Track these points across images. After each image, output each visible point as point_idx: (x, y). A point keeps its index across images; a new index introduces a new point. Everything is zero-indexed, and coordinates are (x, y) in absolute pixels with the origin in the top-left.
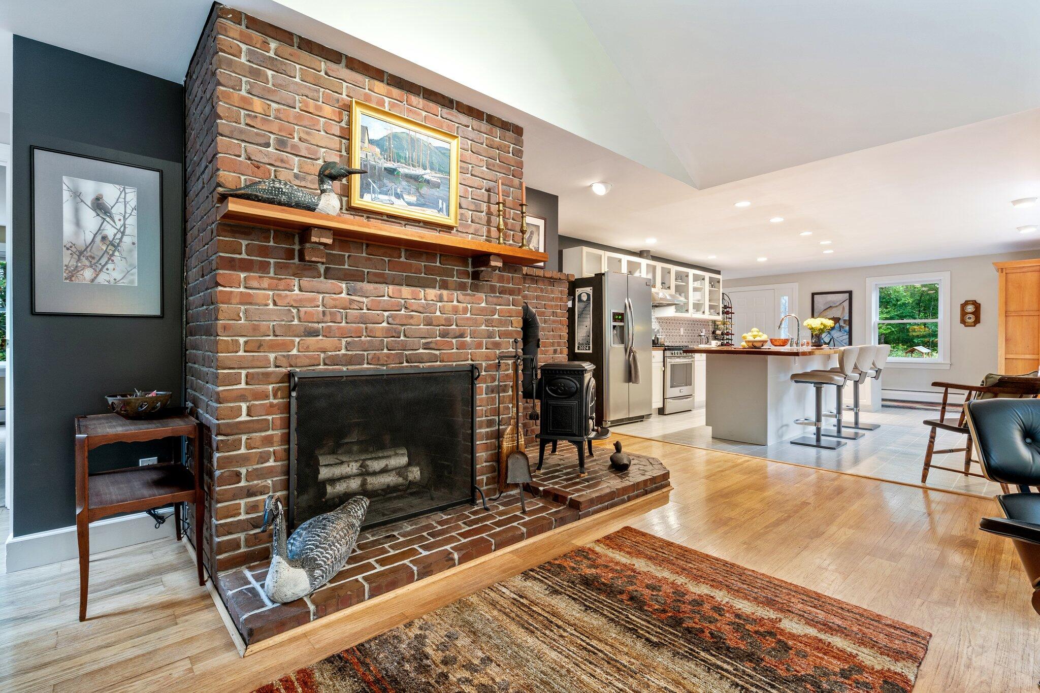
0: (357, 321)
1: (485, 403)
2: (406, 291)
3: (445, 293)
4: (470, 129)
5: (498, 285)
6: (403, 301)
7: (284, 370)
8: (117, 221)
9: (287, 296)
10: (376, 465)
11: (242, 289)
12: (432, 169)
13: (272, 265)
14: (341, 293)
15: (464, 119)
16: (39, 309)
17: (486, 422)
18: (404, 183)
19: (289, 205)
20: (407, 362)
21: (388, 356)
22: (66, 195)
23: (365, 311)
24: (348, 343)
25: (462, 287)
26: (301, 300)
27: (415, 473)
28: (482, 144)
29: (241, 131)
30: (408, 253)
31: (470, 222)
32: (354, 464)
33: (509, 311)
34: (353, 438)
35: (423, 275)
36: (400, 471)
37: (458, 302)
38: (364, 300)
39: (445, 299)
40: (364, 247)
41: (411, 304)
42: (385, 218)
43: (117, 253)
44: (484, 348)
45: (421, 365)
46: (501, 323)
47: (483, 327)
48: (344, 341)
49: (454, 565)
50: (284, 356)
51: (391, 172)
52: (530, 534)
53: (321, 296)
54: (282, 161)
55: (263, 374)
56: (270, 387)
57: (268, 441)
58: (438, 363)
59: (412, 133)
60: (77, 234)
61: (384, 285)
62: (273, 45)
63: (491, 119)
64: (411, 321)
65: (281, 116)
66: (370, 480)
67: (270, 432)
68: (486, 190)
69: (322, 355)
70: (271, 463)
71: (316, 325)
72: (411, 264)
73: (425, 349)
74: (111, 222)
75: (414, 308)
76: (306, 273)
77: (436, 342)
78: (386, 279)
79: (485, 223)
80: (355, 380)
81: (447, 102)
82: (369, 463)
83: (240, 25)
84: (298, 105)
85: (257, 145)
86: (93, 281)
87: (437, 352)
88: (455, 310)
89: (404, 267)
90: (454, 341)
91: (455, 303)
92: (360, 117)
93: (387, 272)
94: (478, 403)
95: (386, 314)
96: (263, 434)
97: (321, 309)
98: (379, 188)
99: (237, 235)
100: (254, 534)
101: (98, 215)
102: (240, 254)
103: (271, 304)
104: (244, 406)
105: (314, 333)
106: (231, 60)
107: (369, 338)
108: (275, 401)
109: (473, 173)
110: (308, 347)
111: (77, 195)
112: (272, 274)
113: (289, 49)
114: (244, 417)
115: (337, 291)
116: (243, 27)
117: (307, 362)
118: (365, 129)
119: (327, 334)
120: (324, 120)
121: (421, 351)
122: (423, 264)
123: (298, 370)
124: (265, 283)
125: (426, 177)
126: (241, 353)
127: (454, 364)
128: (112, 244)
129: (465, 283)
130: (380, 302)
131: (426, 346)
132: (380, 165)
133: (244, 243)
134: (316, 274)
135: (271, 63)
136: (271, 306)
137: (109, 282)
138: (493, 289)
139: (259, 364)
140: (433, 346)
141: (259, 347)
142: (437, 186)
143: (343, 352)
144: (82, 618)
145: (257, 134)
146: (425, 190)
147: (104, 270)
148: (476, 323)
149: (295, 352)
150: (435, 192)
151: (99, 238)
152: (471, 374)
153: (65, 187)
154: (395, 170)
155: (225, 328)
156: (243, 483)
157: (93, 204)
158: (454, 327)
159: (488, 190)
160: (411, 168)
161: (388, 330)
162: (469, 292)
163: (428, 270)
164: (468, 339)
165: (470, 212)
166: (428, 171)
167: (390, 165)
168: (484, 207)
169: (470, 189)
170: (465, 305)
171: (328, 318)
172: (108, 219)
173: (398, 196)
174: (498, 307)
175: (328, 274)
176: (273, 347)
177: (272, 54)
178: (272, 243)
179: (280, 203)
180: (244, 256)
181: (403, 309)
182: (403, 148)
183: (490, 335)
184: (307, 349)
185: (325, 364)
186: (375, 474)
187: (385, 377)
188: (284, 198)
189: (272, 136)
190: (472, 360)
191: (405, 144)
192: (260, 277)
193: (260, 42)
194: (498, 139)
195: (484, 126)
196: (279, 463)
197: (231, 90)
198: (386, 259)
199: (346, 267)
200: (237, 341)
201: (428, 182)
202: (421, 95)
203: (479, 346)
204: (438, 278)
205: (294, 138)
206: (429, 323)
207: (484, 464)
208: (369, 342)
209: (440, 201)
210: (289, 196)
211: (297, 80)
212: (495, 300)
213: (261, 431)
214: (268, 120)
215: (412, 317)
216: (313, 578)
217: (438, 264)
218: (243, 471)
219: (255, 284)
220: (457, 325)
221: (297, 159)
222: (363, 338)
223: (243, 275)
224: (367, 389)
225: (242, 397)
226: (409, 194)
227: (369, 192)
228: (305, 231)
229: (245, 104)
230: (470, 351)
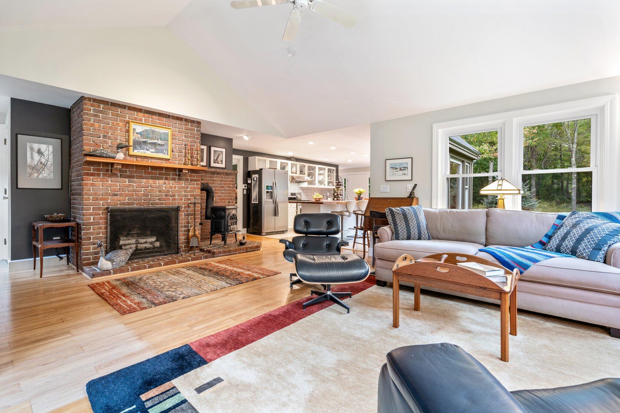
0: (132, 191)
1: (183, 219)
2: (151, 181)
3: (167, 181)
4: (177, 124)
5: (189, 178)
6: (150, 185)
7: (106, 207)
8: (45, 157)
9: (106, 183)
10: (142, 241)
11: (91, 182)
12: (161, 140)
13: (101, 174)
14: (126, 182)
15: (175, 121)
16: (19, 187)
17: (184, 226)
18: (150, 146)
19: (106, 157)
20: (151, 205)
21: (144, 203)
22: (28, 149)
23: (135, 188)
24: (128, 198)
25: (174, 179)
26: (111, 185)
27: (158, 244)
28: (183, 129)
29: (91, 134)
30: (152, 168)
31: (177, 157)
32: (133, 240)
33: (194, 187)
34: (134, 232)
35: (158, 175)
36: (151, 243)
37: (172, 184)
38: (135, 184)
39: (167, 183)
40: (135, 167)
41: (153, 185)
42: (143, 157)
43: (46, 168)
44: (183, 200)
45: (157, 206)
46: (190, 191)
47: (183, 193)
48: (127, 198)
49: (162, 266)
50: (105, 202)
51: (145, 142)
52: (192, 260)
53: (119, 183)
54: (105, 142)
55: (98, 207)
56: (101, 212)
57: (100, 228)
58: (164, 205)
59: (153, 129)
60: (32, 162)
61: (142, 179)
62: (102, 106)
63: (186, 120)
64: (153, 191)
65: (105, 128)
66: (139, 245)
67: (101, 226)
68: (184, 145)
69: (119, 202)
70: (101, 235)
71: (117, 192)
72: (153, 172)
73: (158, 200)
74: (44, 157)
75: (154, 187)
76: (113, 176)
77: (163, 198)
78: (142, 177)
79: (184, 157)
80: (131, 211)
81: (168, 116)
82: (139, 240)
83: (91, 101)
84: (110, 123)
85: (96, 137)
86: (37, 177)
87: (164, 202)
88: (171, 187)
89: (150, 173)
90: (171, 198)
91: (171, 185)
92: (133, 126)
93: (143, 175)
94: (180, 219)
95: (143, 189)
96: (98, 226)
97: (118, 187)
98: (140, 148)
99: (89, 165)
100: (95, 256)
101: (39, 155)
102: (91, 171)
103: (101, 186)
104: (92, 217)
105: (117, 195)
106: (88, 113)
107: (136, 197)
108: (102, 216)
109: (179, 140)
110: (114, 199)
111: (32, 149)
112: (101, 177)
113: (107, 107)
114: (92, 221)
115: (124, 181)
116: (92, 102)
117: (113, 204)
118: (134, 129)
119: (121, 195)
120: (120, 127)
121: (157, 201)
122: (158, 172)
123: (110, 207)
124: (99, 180)
125: (159, 143)
126: (91, 201)
127: (171, 206)
128: (44, 165)
129: (175, 178)
130: (140, 185)
131: (159, 199)
132: (140, 140)
133: (92, 168)
134: (116, 176)
135: (101, 112)
136: (101, 187)
137: (43, 177)
138: (187, 180)
139: (97, 205)
140: (161, 199)
141: (97, 199)
142: (163, 145)
143: (127, 201)
144: (41, 277)
145: (96, 134)
146: (158, 147)
147: (41, 173)
148: (180, 191)
149: (109, 201)
150: (162, 148)
151: (39, 163)
152: (177, 210)
153: (28, 146)
154: (146, 141)
155: (86, 193)
156: (91, 241)
157: (37, 151)
158: (171, 193)
159: (185, 145)
160: (153, 140)
161: (144, 194)
162: (177, 181)
163: (160, 174)
164: (177, 197)
165: (177, 153)
166: (160, 141)
167: (144, 140)
168: (184, 151)
169: (177, 145)
170: (175, 185)
171: (121, 190)
172: (43, 156)
173: (147, 150)
174: (189, 186)
175: (121, 176)
176: (102, 199)
177: (101, 109)
178: (101, 167)
179: (103, 157)
180: (92, 172)
181: (150, 187)
182: (149, 134)
183: (186, 196)
184: (114, 200)
185: (120, 205)
186: (141, 243)
187: (143, 209)
188: (105, 155)
189: (101, 134)
190: (178, 204)
191: (150, 133)
192: (97, 178)
193: (97, 106)
194: (190, 127)
195: (184, 122)
196: (103, 235)
197: (88, 122)
198: (143, 171)
199: (128, 174)
200: (90, 197)
201: (159, 144)
202: (157, 115)
203: (181, 199)
204: (164, 177)
205: (109, 134)
206: (160, 191)
207: (183, 241)
208: (136, 198)
209: (164, 151)
210: (106, 154)
211: (110, 116)
212: (188, 183)
213: (97, 225)
214: (100, 130)
215: (153, 190)
216: (113, 265)
217: (164, 172)
218: (92, 237)
219: (96, 180)
220: (172, 192)
221: (110, 140)
222: (134, 196)
223: (91, 177)
224: (136, 213)
225: (91, 215)
226: (152, 149)
227: (136, 150)
228: (112, 164)
229: (92, 125)
230: (177, 201)
